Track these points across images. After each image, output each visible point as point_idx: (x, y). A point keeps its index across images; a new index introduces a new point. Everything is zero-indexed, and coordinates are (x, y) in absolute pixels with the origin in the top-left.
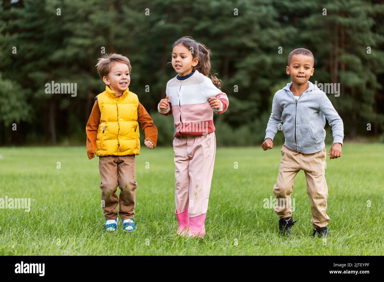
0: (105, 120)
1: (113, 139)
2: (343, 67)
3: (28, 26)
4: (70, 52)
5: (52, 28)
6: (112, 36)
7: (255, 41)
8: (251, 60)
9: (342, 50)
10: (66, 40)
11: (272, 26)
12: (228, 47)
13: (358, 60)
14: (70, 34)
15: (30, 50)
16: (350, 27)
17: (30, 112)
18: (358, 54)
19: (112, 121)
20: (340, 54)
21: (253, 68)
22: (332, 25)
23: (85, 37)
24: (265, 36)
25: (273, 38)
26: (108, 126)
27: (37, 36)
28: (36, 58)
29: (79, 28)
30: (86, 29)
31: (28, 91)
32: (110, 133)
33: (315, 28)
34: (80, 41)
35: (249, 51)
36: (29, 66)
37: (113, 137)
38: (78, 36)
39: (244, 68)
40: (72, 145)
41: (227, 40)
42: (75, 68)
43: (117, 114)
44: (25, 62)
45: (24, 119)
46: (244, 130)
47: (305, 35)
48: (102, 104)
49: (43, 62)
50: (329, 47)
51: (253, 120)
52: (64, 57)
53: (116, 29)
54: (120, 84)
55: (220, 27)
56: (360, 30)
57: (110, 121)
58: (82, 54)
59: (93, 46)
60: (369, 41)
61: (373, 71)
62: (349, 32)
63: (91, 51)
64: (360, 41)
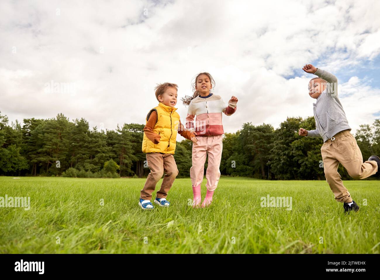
0: (162, 126)
1: (166, 141)
2: (123, 158)
3: (31, 141)
4: (44, 149)
5: (40, 142)
6: (58, 146)
7: (101, 150)
8: (99, 155)
9: (123, 154)
10: (43, 146)
11: (105, 146)
12: (93, 151)
13: (128, 157)
14: (45, 144)
15: (31, 148)
16: (127, 148)
17: (28, 166)
18: (128, 155)
19: (167, 128)
20: (123, 155)
21: (99, 157)
22: (121, 147)
23: (50, 146)
24: (103, 149)
25: (106, 149)
26: (164, 131)
27: (34, 144)
28: (32, 151)
29: (48, 143)
30: (50, 143)
31: (29, 160)
32: (164, 136)
33: (117, 148)
34: (48, 147)
35: (98, 152)
36: (30, 153)
37: (166, 139)
38: (47, 145)
39: (97, 157)
40: (41, 176)
41: (93, 149)
42: (45, 154)
43: (171, 124)
44: (29, 152)
45: (26, 168)
46: (96, 174)
47: (114, 149)
48: (160, 114)
49: (35, 152)
50: (120, 153)
51: (99, 171)
52: (42, 151)
53: (59, 144)
54: (171, 102)
55: (91, 145)
56: (129, 149)
57: (166, 127)
58: (48, 150)
59: (52, 148)
60: (131, 152)
61: (131, 159)
62: (126, 149)
63: (51, 150)
64: (129, 152)
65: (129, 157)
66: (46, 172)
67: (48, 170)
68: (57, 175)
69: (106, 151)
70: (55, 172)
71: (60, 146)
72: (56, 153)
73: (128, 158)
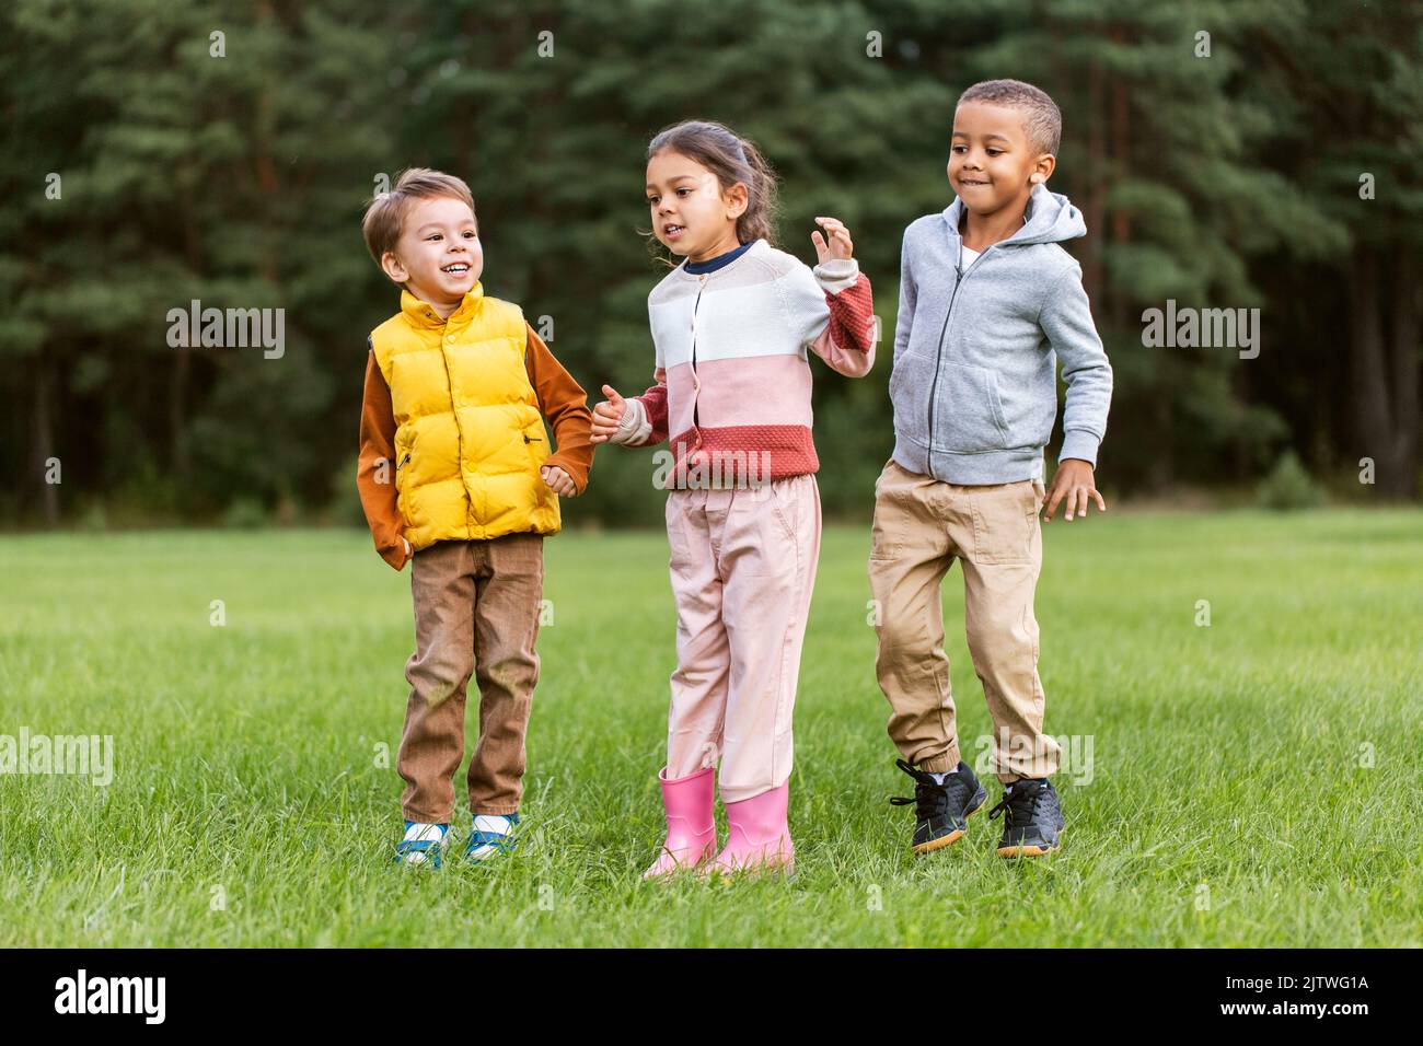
1: (445, 478)
2: (1122, 228)
4: (109, 179)
6: (266, 123)
9: (1118, 168)
10: (93, 134)
11: (858, 81)
13: (1175, 204)
14: (106, 111)
18: (1175, 181)
19: (432, 412)
20: (1109, 182)
23: (164, 124)
25: (864, 125)
29: (143, 89)
30: (168, 96)
32: (428, 456)
34: (147, 140)
37: (444, 470)
38: (138, 121)
40: (118, 525)
42: (128, 240)
43: (447, 383)
48: (389, 353)
52: (88, 197)
53: (281, 95)
54: (443, 269)
56: (1184, 92)
57: (423, 411)
58: (156, 186)
59: (194, 155)
60: (1215, 134)
61: (1232, 243)
62: (1145, 100)
63: (188, 176)
64: (1184, 133)
65: (1201, 206)
66: (165, 463)
67: (182, 443)
68: (289, 507)
69: (865, 146)
70: (260, 468)
71: (287, 123)
72: (245, 212)
73: (1185, 231)
